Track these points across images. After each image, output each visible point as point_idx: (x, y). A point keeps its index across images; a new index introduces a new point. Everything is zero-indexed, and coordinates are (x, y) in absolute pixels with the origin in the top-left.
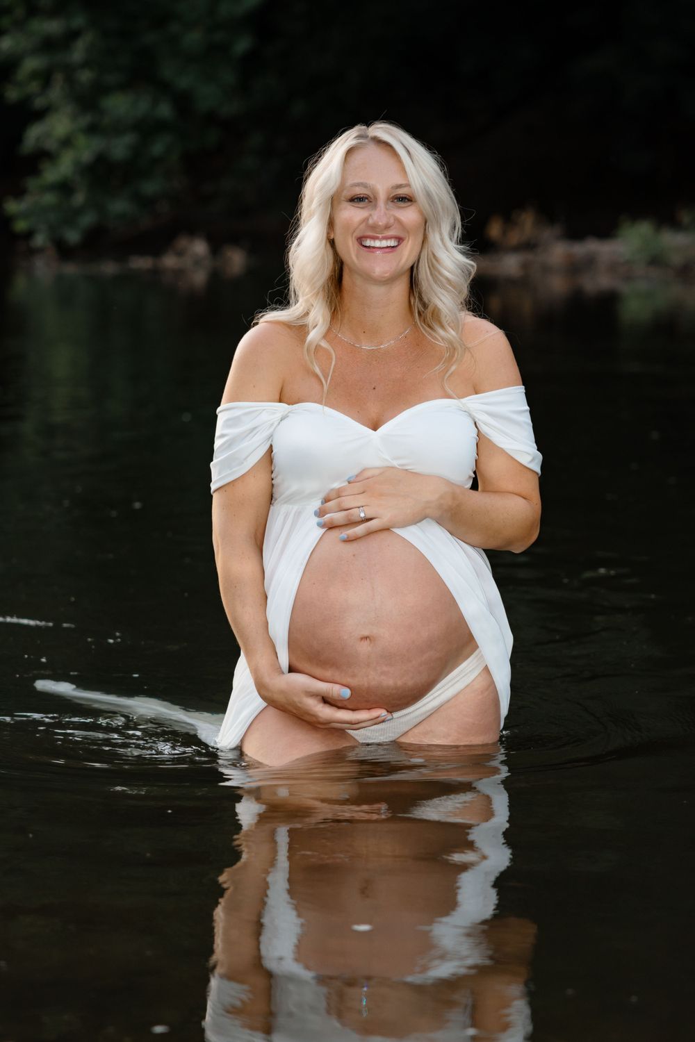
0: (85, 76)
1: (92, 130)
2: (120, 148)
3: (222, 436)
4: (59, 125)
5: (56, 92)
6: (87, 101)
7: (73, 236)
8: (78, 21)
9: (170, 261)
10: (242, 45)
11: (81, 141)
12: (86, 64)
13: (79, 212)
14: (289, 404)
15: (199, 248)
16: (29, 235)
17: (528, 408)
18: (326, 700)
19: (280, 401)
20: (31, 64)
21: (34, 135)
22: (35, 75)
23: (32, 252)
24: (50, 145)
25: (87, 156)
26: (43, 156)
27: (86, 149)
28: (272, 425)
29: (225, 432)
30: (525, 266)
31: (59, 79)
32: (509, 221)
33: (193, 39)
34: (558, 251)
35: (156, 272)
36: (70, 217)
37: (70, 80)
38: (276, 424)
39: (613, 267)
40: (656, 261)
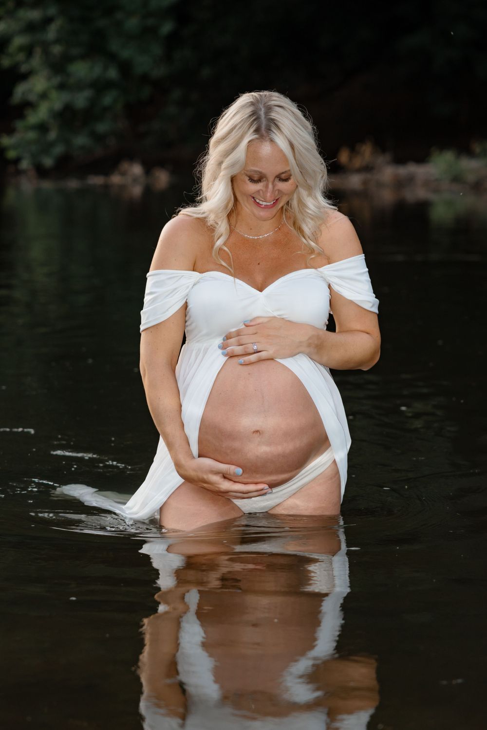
0: (57, 50)
1: (62, 87)
2: (81, 100)
3: (151, 293)
4: (39, 83)
5: (36, 61)
6: (58, 67)
7: (48, 162)
8: (52, 11)
9: (116, 179)
10: (167, 28)
11: (54, 94)
12: (57, 41)
13: (52, 144)
14: (200, 273)
15: (137, 169)
16: (17, 161)
17: (367, 270)
18: (225, 477)
19: (194, 270)
20: (19, 41)
21: (20, 91)
22: (21, 49)
23: (19, 173)
24: (32, 98)
25: (58, 105)
26: (27, 105)
27: (57, 101)
28: (188, 287)
29: (153, 290)
30: (365, 183)
31: (38, 51)
32: (353, 150)
33: (133, 23)
34: (388, 172)
35: (106, 187)
36: (47, 148)
37: (46, 52)
38: (191, 286)
39: (427, 183)
40: (457, 179)
